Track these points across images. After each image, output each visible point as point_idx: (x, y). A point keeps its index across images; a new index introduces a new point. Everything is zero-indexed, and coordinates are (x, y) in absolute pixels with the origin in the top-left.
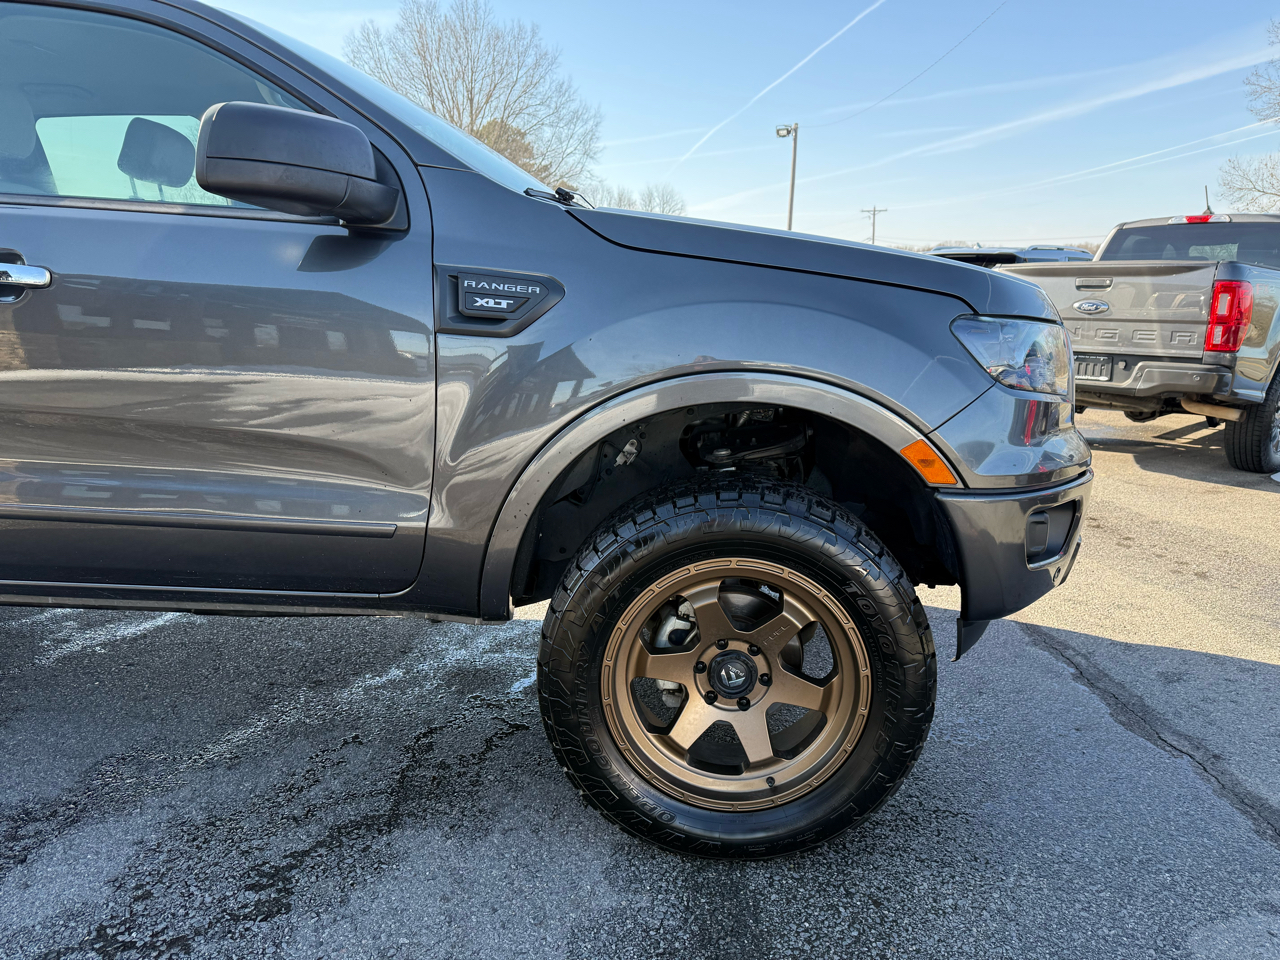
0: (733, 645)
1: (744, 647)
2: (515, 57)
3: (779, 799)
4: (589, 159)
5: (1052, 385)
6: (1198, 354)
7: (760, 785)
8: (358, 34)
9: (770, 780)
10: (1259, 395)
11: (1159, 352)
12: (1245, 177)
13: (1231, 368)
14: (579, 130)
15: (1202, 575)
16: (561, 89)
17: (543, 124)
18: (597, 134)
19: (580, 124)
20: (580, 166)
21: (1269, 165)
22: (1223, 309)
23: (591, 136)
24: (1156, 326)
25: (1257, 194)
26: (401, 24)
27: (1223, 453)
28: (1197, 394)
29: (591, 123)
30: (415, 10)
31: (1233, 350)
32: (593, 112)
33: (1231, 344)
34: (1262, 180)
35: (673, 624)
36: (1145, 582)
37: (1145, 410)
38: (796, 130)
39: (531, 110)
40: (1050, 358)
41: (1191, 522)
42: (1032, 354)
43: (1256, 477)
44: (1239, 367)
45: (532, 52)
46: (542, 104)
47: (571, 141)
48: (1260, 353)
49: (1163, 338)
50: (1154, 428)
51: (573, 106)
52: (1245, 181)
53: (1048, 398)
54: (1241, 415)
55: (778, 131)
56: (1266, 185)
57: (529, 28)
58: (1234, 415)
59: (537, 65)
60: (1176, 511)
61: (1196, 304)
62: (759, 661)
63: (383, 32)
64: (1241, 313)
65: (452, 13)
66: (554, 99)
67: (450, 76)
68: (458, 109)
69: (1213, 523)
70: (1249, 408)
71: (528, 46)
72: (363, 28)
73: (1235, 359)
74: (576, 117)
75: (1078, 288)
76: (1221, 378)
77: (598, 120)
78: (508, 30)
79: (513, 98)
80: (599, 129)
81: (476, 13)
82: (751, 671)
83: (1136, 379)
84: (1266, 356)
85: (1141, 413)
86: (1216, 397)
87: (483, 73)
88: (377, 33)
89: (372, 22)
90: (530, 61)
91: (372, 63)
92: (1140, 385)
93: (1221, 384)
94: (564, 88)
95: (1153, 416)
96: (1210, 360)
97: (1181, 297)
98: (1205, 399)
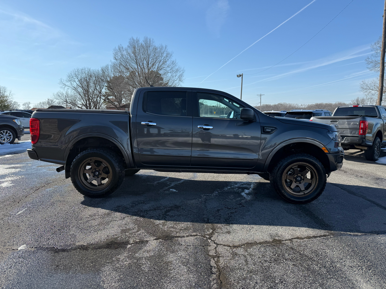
0: (299, 175)
1: (300, 175)
2: (160, 54)
3: (306, 195)
4: (181, 82)
5: (338, 140)
6: (358, 135)
7: (303, 194)
8: (117, 48)
9: (304, 193)
10: (371, 144)
11: (349, 135)
12: (367, 86)
13: (365, 138)
14: (178, 74)
15: (361, 177)
16: (173, 63)
17: (168, 72)
18: (183, 75)
19: (178, 72)
20: (178, 84)
21: (373, 83)
22: (362, 126)
23: (181, 76)
24: (348, 130)
25: (371, 90)
26: (129, 45)
27: (365, 157)
28: (358, 144)
29: (182, 72)
30: (133, 42)
31: (365, 135)
32: (182, 69)
33: (364, 133)
34: (372, 87)
35: (289, 172)
36: (351, 178)
37: (347, 148)
38: (242, 75)
39: (164, 69)
40: (338, 136)
41: (358, 169)
42: (336, 136)
43: (372, 162)
44: (366, 138)
45: (165, 53)
46: (168, 67)
47: (176, 77)
48: (371, 135)
49: (350, 132)
50: (348, 152)
51: (177, 68)
52: (367, 87)
53: (338, 142)
54: (368, 148)
55: (237, 76)
56: (373, 88)
57: (164, 46)
58: (366, 148)
59: (167, 56)
60: (355, 167)
61: (357, 125)
62: (302, 177)
63: (124, 47)
64: (366, 127)
65: (143, 42)
66: (171, 66)
67: (142, 59)
68: (144, 69)
69: (363, 169)
70: (369, 146)
71: (164, 51)
72: (119, 46)
73: (365, 136)
74: (177, 71)
75: (331, 122)
76: (363, 140)
77: (184, 71)
78: (159, 47)
79: (160, 65)
80: (184, 73)
81: (150, 42)
82: (301, 178)
83: (345, 141)
84: (372, 136)
85: (346, 148)
86: (362, 144)
87: (151, 59)
88: (122, 48)
89: (121, 45)
90: (165, 55)
91: (121, 56)
92: (346, 142)
93: (363, 142)
94: (174, 62)
95: (348, 149)
96: (360, 137)
97: (352, 123)
98: (360, 145)
